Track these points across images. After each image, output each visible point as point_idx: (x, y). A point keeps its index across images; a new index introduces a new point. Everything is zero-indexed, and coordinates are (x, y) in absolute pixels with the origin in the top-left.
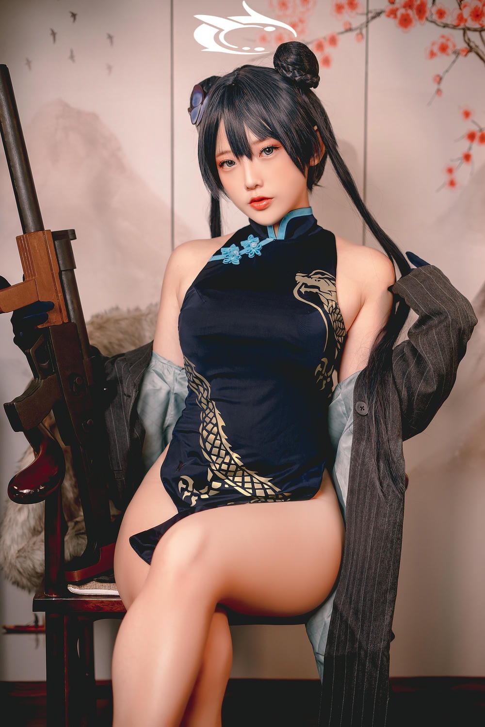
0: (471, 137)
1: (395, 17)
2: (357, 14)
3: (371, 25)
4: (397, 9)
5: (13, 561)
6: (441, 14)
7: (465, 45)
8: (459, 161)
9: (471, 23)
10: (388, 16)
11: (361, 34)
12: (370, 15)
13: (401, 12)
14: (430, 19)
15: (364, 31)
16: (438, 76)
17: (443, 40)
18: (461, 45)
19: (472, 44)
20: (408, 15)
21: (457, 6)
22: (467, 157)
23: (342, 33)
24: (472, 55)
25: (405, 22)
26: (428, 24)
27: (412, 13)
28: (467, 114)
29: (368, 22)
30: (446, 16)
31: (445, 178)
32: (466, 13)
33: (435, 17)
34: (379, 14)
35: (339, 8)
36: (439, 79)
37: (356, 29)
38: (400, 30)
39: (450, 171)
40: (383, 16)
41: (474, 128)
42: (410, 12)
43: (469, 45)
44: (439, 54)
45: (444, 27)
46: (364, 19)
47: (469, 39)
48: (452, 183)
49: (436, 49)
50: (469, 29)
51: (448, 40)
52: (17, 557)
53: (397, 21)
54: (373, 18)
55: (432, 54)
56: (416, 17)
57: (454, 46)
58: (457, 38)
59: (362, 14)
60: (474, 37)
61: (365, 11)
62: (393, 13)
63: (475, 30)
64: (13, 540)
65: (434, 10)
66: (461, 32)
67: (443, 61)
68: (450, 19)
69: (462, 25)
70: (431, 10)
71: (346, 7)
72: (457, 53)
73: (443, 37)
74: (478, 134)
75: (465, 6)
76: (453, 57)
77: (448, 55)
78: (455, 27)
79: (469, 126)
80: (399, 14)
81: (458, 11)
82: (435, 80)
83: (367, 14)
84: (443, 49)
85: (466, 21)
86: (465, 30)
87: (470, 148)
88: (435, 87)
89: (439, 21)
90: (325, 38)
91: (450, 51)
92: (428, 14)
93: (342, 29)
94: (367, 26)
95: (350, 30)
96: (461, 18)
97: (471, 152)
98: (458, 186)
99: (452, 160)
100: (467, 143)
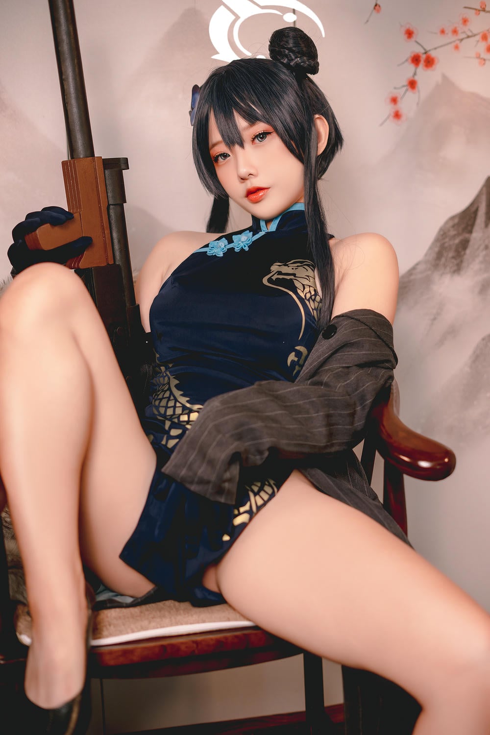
0: (416, 60)
8: (405, 89)
22: (412, 84)
28: (409, 34)
31: (389, 109)
39: (394, 100)
41: (419, 50)
48: (397, 115)
74: (423, 57)
79: (412, 48)
87: (415, 74)
97: (416, 78)
98: (403, 118)
99: (395, 88)
100: (411, 67)
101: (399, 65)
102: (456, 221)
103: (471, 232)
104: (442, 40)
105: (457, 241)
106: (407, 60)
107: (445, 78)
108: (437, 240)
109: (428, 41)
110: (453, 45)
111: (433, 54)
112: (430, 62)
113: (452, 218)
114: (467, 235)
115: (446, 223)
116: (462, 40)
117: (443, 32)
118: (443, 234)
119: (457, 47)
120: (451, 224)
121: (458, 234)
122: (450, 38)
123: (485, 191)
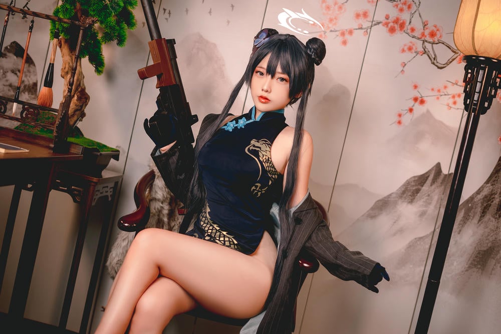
0: (416, 99)
1: (387, 26)
2: (367, 21)
3: (372, 28)
4: (389, 23)
5: (114, 265)
6: (413, 30)
7: (423, 50)
8: (407, 111)
9: (428, 38)
10: (383, 25)
11: (367, 32)
12: (374, 23)
13: (391, 24)
14: (406, 31)
15: (369, 30)
16: (404, 63)
17: (411, 45)
18: (420, 49)
19: (426, 50)
20: (394, 27)
21: (422, 28)
22: (411, 110)
23: (357, 29)
24: (425, 56)
25: (392, 30)
26: (404, 34)
27: (397, 27)
28: (416, 87)
29: (372, 26)
30: (415, 32)
31: (397, 119)
32: (427, 32)
33: (409, 31)
34: (378, 23)
35: (358, 16)
36: (404, 65)
37: (365, 29)
38: (388, 34)
39: (400, 115)
40: (380, 25)
41: (419, 95)
42: (396, 26)
43: (424, 50)
44: (407, 51)
45: (413, 37)
46: (370, 24)
47: (425, 47)
48: (399, 122)
49: (406, 48)
50: (426, 41)
51: (414, 45)
52: (117, 264)
53: (388, 29)
54: (375, 25)
55: (403, 51)
56: (399, 29)
57: (416, 49)
58: (419, 45)
59: (370, 22)
60: (429, 46)
61: (372, 20)
62: (387, 24)
63: (430, 43)
64: (117, 254)
65: (409, 27)
66: (422, 42)
67: (408, 56)
68: (417, 34)
69: (423, 39)
70: (408, 27)
71: (362, 16)
72: (417, 53)
73: (411, 42)
74: (420, 99)
75: (427, 29)
76: (415, 54)
77: (412, 53)
78: (419, 39)
79: (415, 93)
80: (390, 25)
81: (422, 31)
82: (402, 64)
83: (372, 22)
84: (410, 49)
85: (426, 36)
86: (424, 41)
87: (414, 106)
88: (402, 69)
89: (410, 34)
90: (346, 30)
91: (413, 51)
92: (405, 29)
93: (357, 28)
94: (371, 28)
95: (361, 28)
96: (423, 35)
97: (414, 108)
98: (402, 125)
99: (402, 110)
100: (412, 102)
101: (407, 100)
102: (416, 179)
103: (422, 186)
104: (431, 93)
105: (414, 188)
106: (411, 99)
107: (428, 111)
108: (404, 185)
109: (424, 92)
110: (436, 97)
111: (425, 99)
112: (422, 102)
113: (414, 177)
114: (420, 187)
115: (411, 178)
116: (441, 95)
117: (433, 90)
118: (408, 183)
119: (438, 98)
120: (413, 179)
121: (416, 185)
122: (436, 93)
123: (435, 168)
